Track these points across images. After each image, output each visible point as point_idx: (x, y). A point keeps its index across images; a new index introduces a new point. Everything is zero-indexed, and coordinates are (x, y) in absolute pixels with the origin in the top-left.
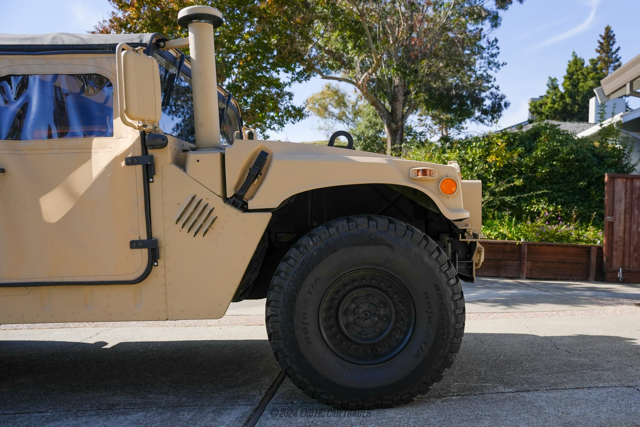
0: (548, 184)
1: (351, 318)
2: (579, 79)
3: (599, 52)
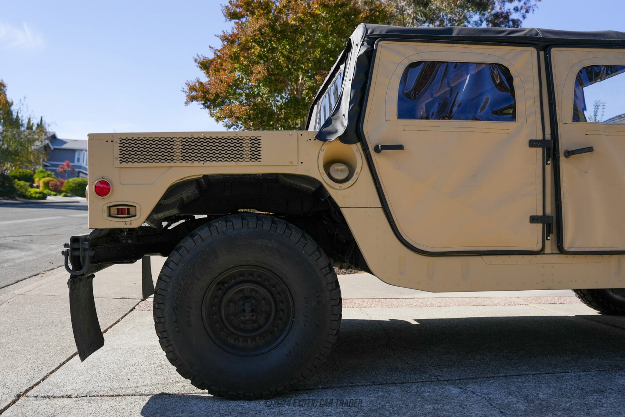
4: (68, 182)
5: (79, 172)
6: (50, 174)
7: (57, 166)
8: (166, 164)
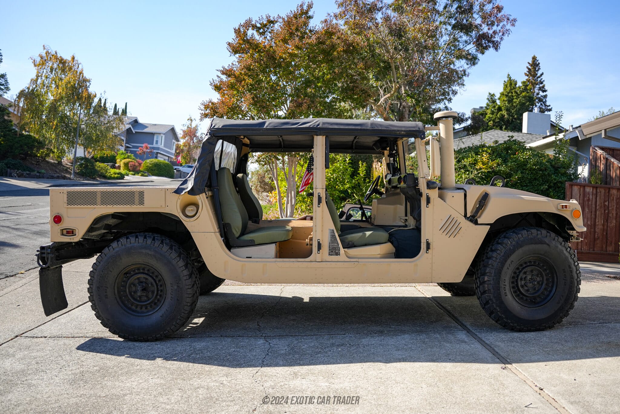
0: (520, 186)
1: (523, 282)
2: (513, 96)
3: (528, 76)
4: (146, 162)
5: (157, 153)
6: (130, 156)
7: (137, 147)
8: (92, 206)
